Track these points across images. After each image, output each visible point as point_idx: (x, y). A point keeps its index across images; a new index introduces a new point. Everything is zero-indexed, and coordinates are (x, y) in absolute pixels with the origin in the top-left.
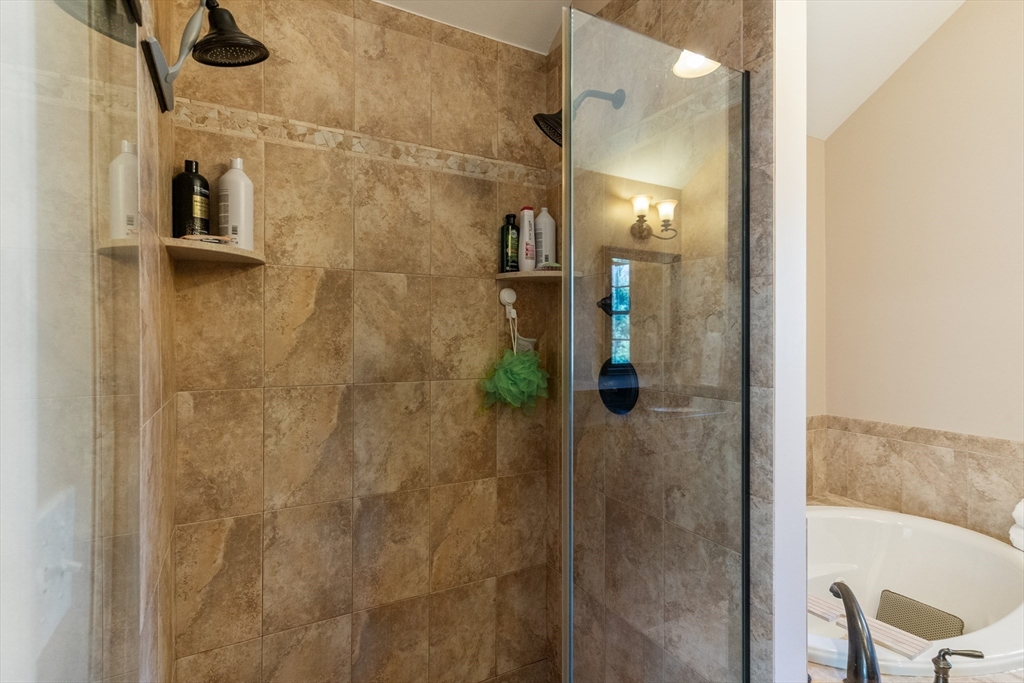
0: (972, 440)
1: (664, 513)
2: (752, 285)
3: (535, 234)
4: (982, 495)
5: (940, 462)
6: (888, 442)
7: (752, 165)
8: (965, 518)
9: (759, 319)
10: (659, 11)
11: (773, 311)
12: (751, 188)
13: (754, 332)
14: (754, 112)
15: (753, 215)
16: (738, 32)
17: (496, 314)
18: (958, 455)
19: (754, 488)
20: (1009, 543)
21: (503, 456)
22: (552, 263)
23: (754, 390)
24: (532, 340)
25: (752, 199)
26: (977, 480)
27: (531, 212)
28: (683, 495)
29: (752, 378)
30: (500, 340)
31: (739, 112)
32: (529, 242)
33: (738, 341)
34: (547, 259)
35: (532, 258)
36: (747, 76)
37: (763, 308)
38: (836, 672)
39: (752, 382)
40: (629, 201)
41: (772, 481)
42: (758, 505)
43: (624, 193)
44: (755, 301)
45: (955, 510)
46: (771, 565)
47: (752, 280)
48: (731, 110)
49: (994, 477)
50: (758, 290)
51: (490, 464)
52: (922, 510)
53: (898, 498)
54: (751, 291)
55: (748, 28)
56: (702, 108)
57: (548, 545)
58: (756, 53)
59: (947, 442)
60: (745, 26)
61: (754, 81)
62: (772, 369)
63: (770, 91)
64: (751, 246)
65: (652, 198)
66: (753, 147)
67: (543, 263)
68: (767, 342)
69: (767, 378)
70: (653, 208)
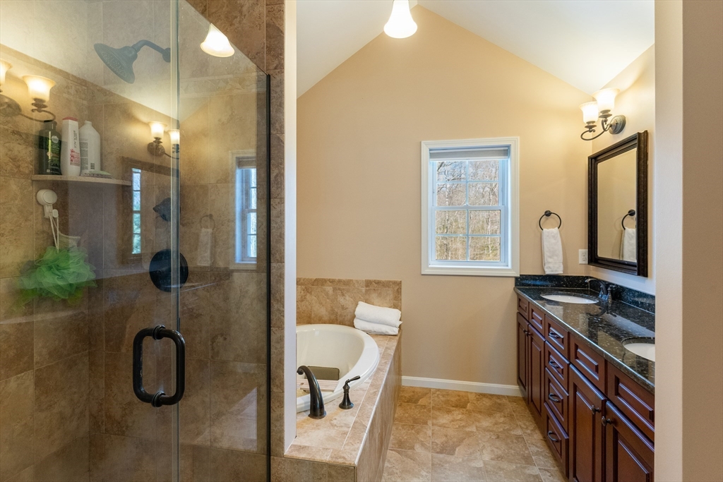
0: (340, 281)
1: (210, 354)
2: (272, 203)
3: (80, 143)
4: (343, 308)
5: (327, 294)
6: (306, 288)
7: (272, 131)
8: (337, 320)
9: (276, 223)
10: (205, 6)
11: (284, 219)
12: (271, 145)
13: (273, 231)
14: (273, 101)
15: (272, 161)
16: (263, 48)
17: (32, 213)
18: (335, 289)
19: (273, 322)
20: (354, 327)
21: (40, 349)
22: (97, 170)
23: (273, 265)
24: (76, 237)
25: (272, 152)
26: (341, 300)
27: (76, 123)
28: (225, 339)
29: (272, 258)
30: (37, 239)
31: (264, 97)
32: (75, 150)
33: (263, 236)
34: (93, 166)
35: (76, 164)
36: (269, 77)
37: (279, 217)
38: (304, 414)
39: (272, 261)
40: (147, 125)
41: (283, 316)
42: (276, 332)
43: (143, 117)
44: (273, 213)
45: (333, 317)
46: (283, 365)
47: (272, 200)
48: (258, 94)
49: (347, 298)
50: (276, 207)
51: (26, 359)
52: (321, 321)
53: (310, 317)
54: (271, 207)
55: (269, 49)
56: (238, 86)
57: (91, 415)
58: (275, 65)
59: (330, 284)
60: (267, 47)
61: (273, 82)
62: (284, 253)
63: (282, 91)
64: (271, 180)
65: (166, 126)
66: (272, 121)
67: (88, 171)
68: (281, 237)
69: (281, 258)
70: (166, 133)
